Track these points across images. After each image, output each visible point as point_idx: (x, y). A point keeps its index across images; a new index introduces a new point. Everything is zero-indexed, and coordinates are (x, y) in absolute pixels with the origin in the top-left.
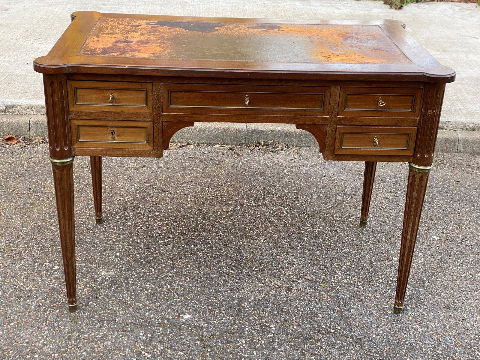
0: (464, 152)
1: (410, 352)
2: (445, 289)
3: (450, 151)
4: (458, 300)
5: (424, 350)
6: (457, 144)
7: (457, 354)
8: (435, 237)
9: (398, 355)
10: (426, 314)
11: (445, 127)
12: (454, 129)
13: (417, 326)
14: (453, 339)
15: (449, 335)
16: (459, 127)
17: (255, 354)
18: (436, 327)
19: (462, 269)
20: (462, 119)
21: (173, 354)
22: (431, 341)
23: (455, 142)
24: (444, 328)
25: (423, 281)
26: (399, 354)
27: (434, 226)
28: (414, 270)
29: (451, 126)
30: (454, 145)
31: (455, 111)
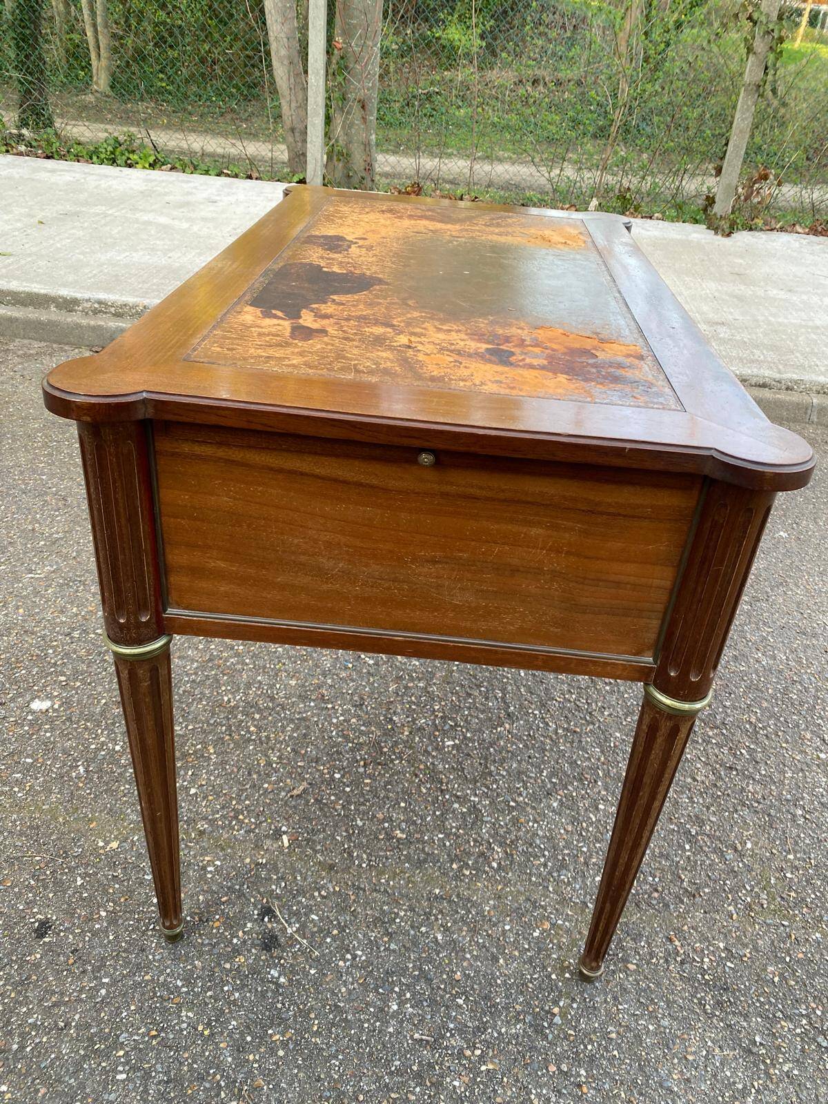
0: (818, 424)
1: (750, 692)
2: (798, 607)
3: (799, 421)
4: (818, 624)
5: (770, 690)
6: (809, 412)
7: (819, 701)
8: (782, 533)
9: (732, 696)
10: (772, 640)
11: (795, 387)
12: (808, 391)
13: (760, 655)
14: (813, 679)
15: (806, 672)
16: (814, 388)
17: (522, 674)
18: (787, 659)
19: (822, 580)
20: (820, 378)
21: (405, 664)
22: (781, 680)
23: (807, 409)
24: (799, 662)
25: (767, 592)
26: (735, 693)
27: (780, 518)
28: (753, 577)
29: (803, 386)
30: (806, 413)
31: (810, 367)
